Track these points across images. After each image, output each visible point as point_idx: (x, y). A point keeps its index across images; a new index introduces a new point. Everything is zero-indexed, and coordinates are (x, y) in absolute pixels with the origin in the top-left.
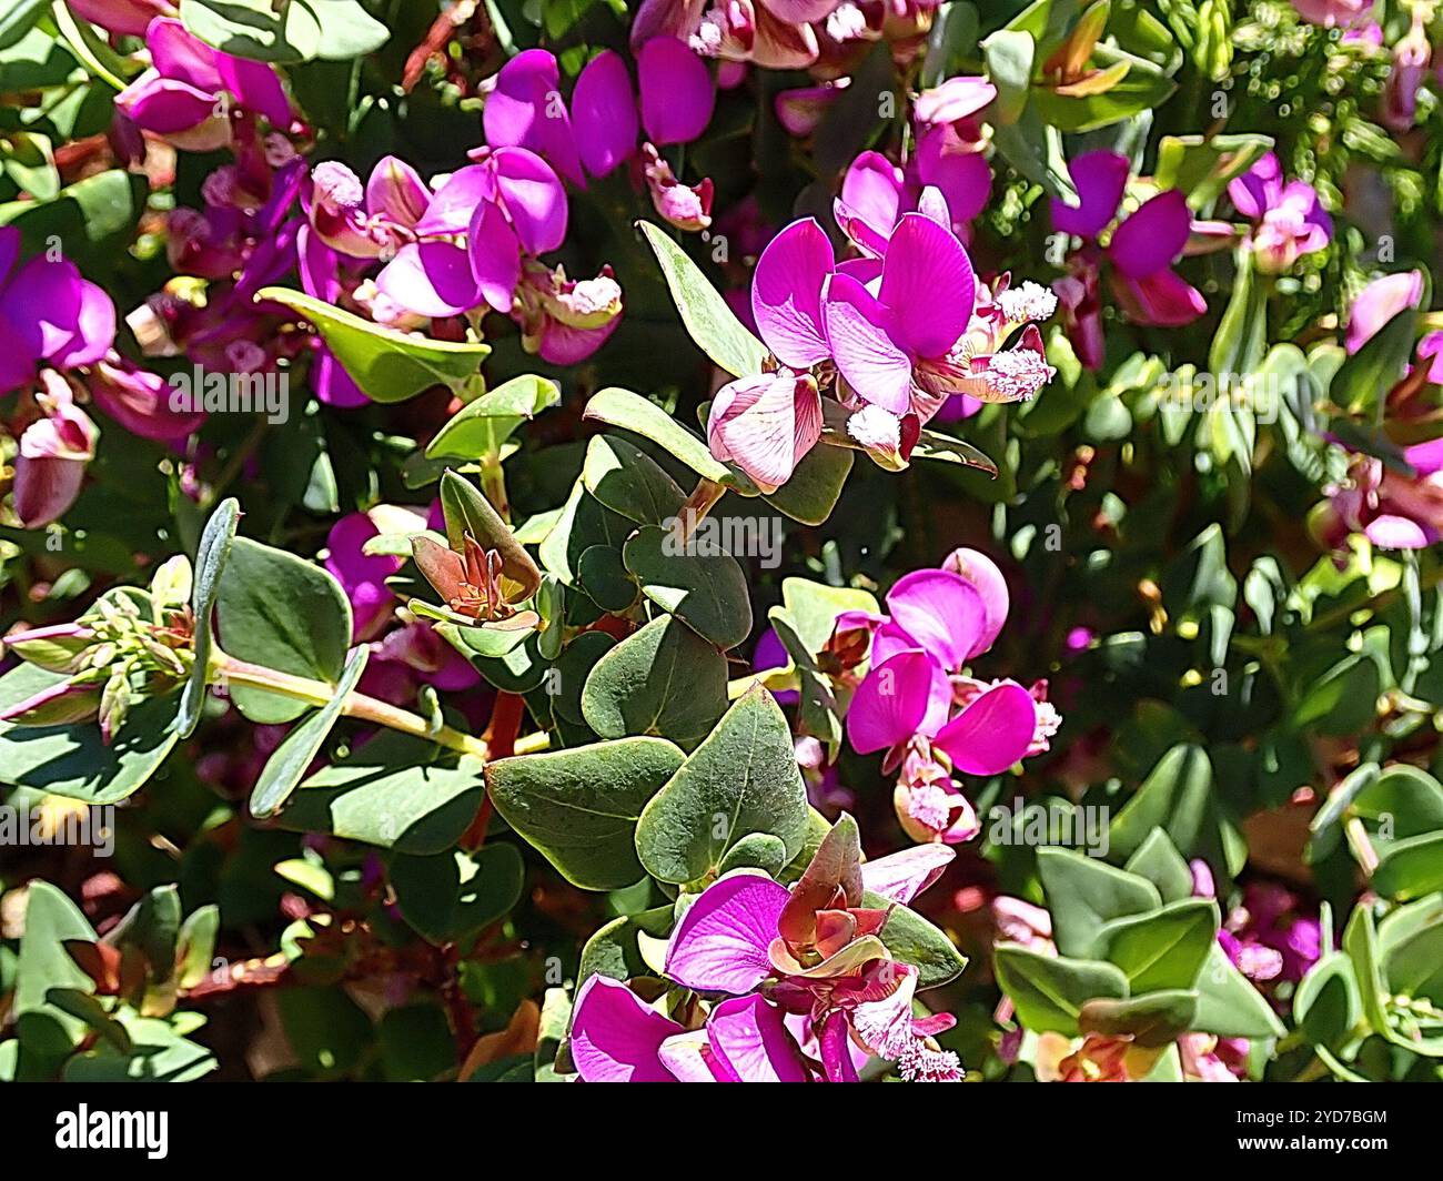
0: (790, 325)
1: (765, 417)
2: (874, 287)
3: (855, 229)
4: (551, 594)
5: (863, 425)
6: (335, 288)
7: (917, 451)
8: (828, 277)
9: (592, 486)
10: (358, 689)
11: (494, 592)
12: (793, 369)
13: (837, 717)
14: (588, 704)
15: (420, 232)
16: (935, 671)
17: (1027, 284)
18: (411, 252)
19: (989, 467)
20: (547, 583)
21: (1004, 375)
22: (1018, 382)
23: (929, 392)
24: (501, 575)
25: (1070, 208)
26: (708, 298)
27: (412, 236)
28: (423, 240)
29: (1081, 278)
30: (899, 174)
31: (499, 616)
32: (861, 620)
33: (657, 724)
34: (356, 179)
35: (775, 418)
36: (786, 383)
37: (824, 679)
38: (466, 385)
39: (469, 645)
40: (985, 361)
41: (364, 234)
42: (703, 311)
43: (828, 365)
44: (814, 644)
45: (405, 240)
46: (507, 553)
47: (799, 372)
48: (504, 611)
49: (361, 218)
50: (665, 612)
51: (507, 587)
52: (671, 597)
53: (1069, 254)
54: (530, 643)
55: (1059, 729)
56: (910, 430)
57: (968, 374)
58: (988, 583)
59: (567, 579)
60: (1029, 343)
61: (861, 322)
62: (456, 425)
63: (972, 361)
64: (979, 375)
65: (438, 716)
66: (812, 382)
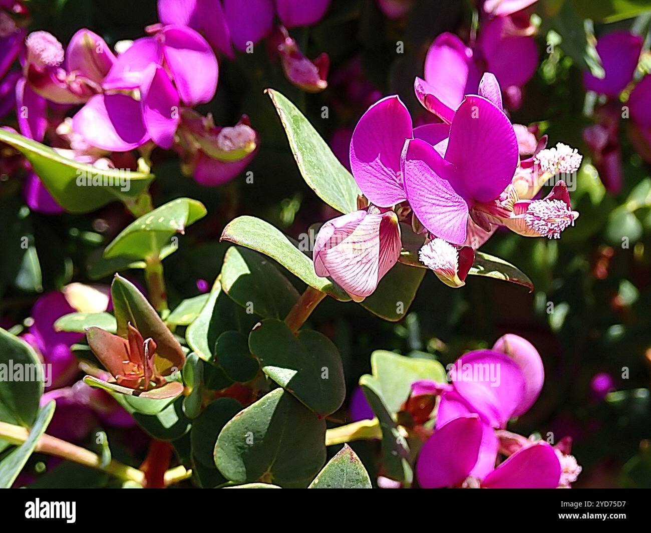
0: (378, 175)
1: (357, 246)
2: (442, 147)
3: (429, 102)
4: (194, 369)
5: (431, 255)
6: (44, 125)
7: (473, 271)
8: (407, 142)
9: (228, 287)
10: (49, 432)
11: (149, 368)
12: (379, 208)
13: (409, 464)
14: (218, 455)
15: (106, 86)
16: (485, 428)
17: (559, 145)
18: (98, 101)
19: (527, 283)
20: (191, 361)
21: (539, 218)
22: (549, 224)
23: (481, 225)
24: (156, 355)
25: (596, 79)
26: (318, 148)
27: (99, 90)
28: (109, 93)
29: (605, 126)
30: (469, 52)
31: (154, 385)
32: (431, 387)
33: (271, 471)
34: (59, 45)
35: (364, 246)
36: (373, 219)
37: (401, 433)
38: (137, 202)
39: (131, 405)
40: (525, 206)
41: (63, 86)
42: (314, 160)
43: (406, 205)
44: (394, 404)
45: (94, 92)
46: (160, 338)
47: (383, 210)
48: (157, 381)
49: (62, 75)
50: (280, 386)
51: (158, 363)
52: (284, 375)
53: (597, 106)
54: (178, 403)
55: (579, 477)
56: (466, 257)
57: (512, 215)
58: (527, 362)
59: (206, 356)
60: (559, 193)
61: (432, 175)
62: (127, 235)
63: (515, 205)
64: (520, 216)
65: (107, 453)
66: (394, 218)
